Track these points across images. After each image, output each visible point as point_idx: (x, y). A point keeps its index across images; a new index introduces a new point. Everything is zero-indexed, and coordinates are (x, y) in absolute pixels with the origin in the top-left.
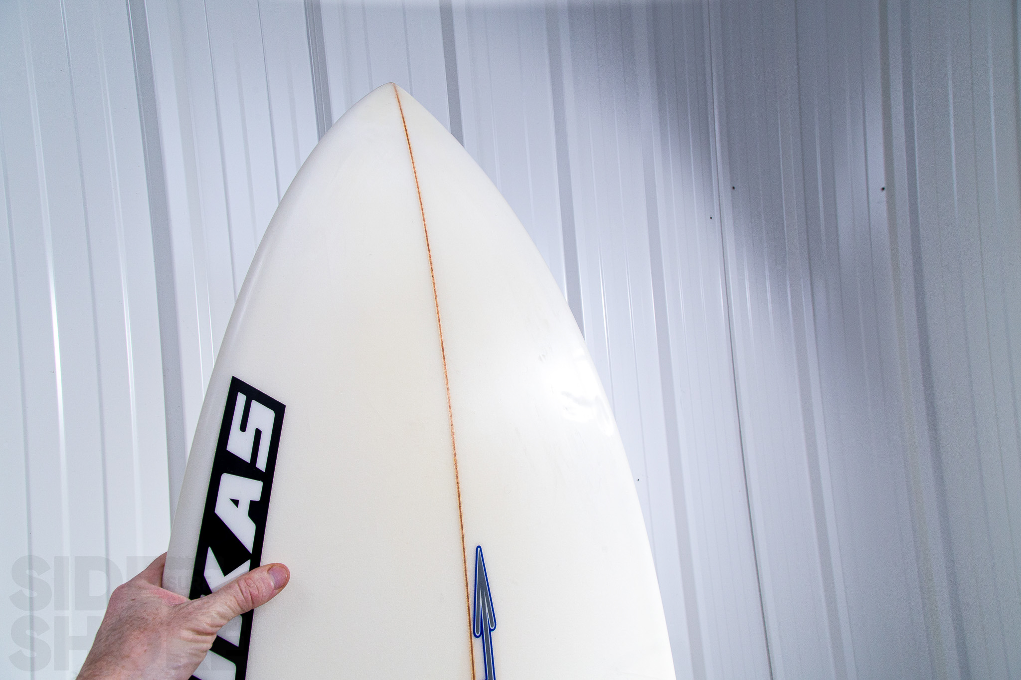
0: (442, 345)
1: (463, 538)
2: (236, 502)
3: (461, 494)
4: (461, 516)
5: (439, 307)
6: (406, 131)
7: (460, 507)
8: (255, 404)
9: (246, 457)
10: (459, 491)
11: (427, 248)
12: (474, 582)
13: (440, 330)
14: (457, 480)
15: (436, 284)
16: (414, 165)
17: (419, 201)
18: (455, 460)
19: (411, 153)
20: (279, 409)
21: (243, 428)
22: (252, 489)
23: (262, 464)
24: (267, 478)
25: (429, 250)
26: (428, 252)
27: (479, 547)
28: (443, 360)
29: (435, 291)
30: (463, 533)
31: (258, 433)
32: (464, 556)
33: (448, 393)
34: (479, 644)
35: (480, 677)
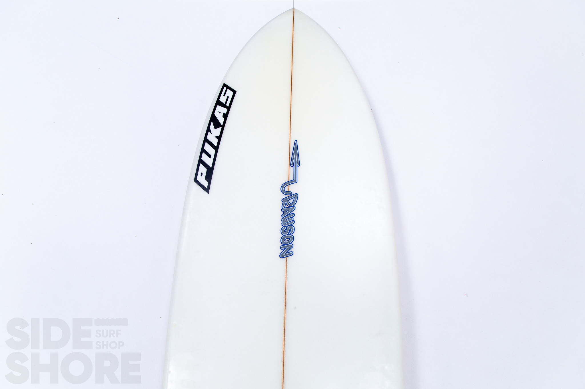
2: (220, 113)
8: (228, 90)
9: (224, 103)
20: (234, 92)
21: (224, 95)
22: (225, 110)
23: (228, 105)
24: (229, 108)
27: (296, 140)
30: (290, 134)
31: (228, 97)
32: (290, 141)
34: (292, 169)
35: (292, 178)
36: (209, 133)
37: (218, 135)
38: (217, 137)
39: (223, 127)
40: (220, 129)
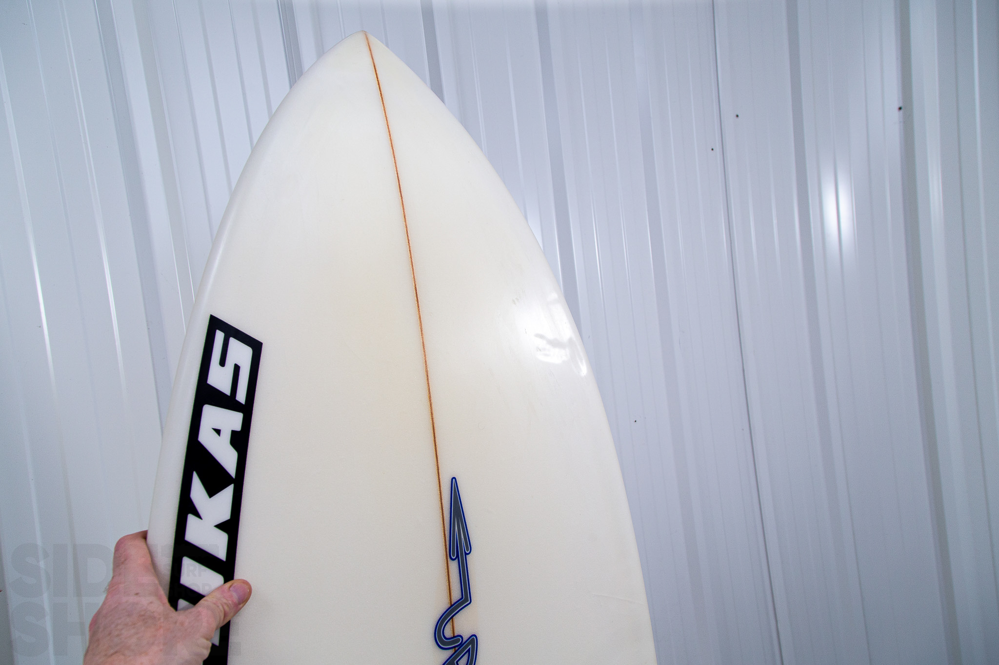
0: (416, 288)
1: (438, 469)
2: (218, 432)
3: (436, 429)
4: (436, 449)
5: (412, 251)
6: (377, 78)
7: (435, 441)
8: (233, 342)
9: (226, 389)
10: (433, 426)
11: (400, 194)
12: (450, 510)
13: (414, 273)
14: (432, 416)
15: (408, 229)
16: (385, 112)
17: (391, 148)
18: (430, 397)
19: (383, 101)
20: (256, 346)
21: (222, 363)
22: (234, 420)
23: (241, 397)
24: (247, 410)
25: (401, 196)
26: (400, 198)
27: (454, 478)
28: (416, 302)
29: (408, 236)
30: (438, 465)
31: (237, 368)
32: (440, 486)
33: (422, 334)
34: (454, 566)
35: (456, 595)
36: (191, 518)
37: (225, 515)
38: (221, 526)
39: (238, 482)
40: (228, 493)
